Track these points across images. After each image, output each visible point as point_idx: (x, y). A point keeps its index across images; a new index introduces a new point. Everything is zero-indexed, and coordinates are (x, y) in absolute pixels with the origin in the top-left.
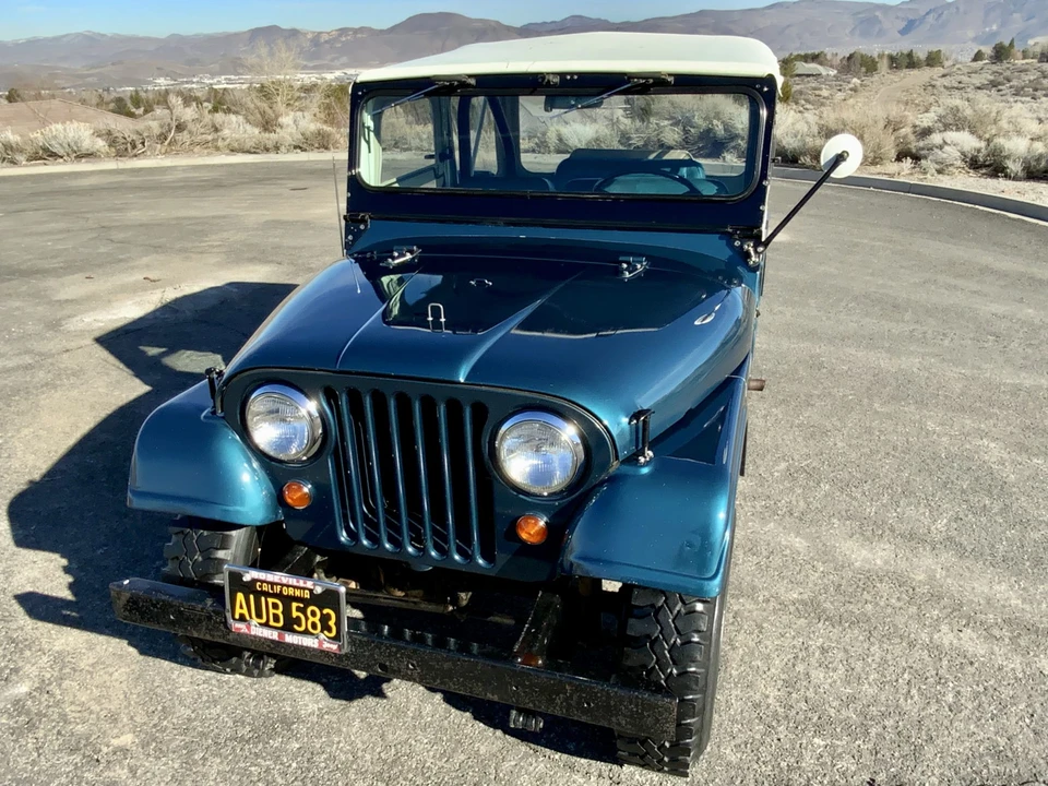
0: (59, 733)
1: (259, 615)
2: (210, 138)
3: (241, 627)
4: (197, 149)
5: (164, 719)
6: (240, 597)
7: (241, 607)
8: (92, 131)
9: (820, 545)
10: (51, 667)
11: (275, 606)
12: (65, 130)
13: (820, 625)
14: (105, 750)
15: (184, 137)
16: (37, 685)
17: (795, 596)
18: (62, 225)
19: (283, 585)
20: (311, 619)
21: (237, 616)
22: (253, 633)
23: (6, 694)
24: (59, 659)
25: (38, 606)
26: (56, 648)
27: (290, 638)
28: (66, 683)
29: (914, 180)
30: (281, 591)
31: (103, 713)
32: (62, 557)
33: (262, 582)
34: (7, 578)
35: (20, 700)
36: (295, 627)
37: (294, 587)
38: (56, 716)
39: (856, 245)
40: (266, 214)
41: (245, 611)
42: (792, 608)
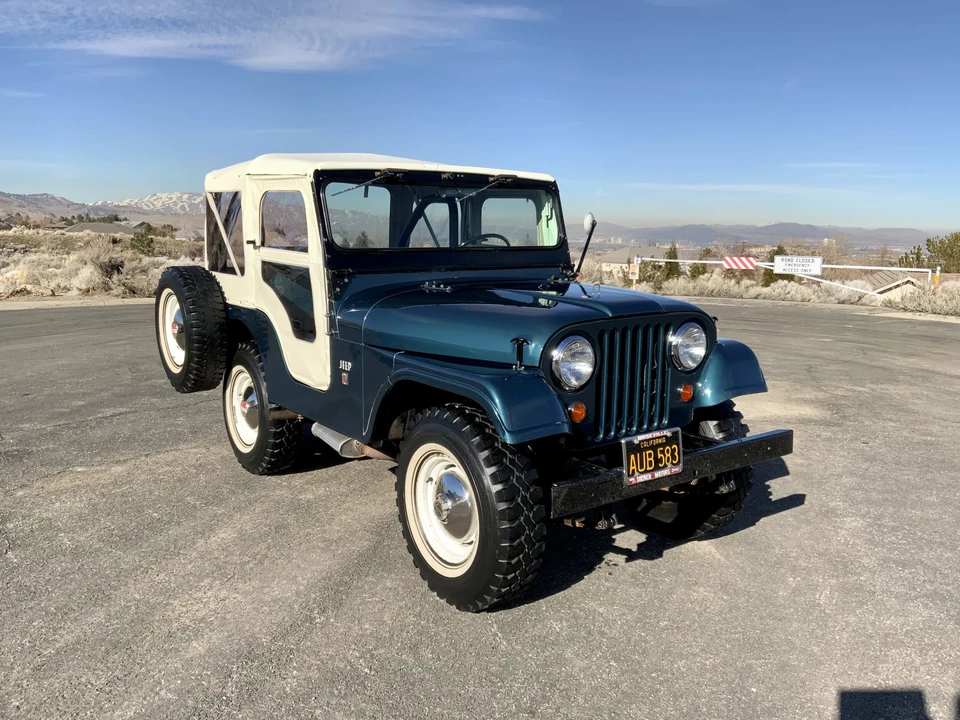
3: (633, 480)
6: (633, 457)
7: (633, 465)
11: (650, 455)
19: (653, 439)
20: (667, 455)
21: (630, 473)
22: (638, 481)
27: (658, 474)
30: (653, 443)
33: (643, 441)
36: (660, 465)
37: (659, 438)
41: (635, 467)
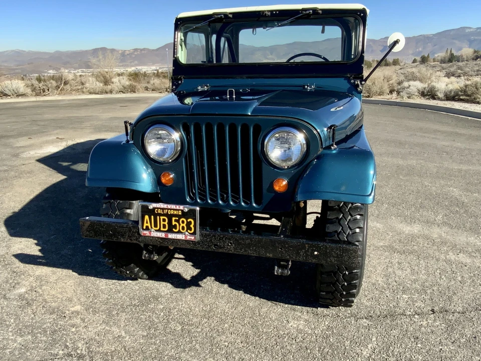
0: (43, 307)
1: (156, 226)
2: (80, 87)
3: (147, 233)
4: (74, 92)
5: (95, 299)
6: (147, 217)
7: (147, 223)
8: (24, 84)
9: (388, 226)
10: (35, 281)
11: (164, 220)
12: (12, 83)
13: (395, 254)
14: (67, 312)
15: (68, 87)
16: (29, 289)
17: (382, 244)
18: (14, 120)
19: (168, 209)
21: (145, 228)
22: (152, 235)
23: (15, 292)
24: (39, 278)
25: (25, 258)
26: (37, 274)
27: (171, 236)
28: (44, 288)
29: (398, 100)
30: (167, 212)
31: (64, 299)
32: (34, 239)
33: (158, 208)
34: (8, 248)
35: (22, 295)
36: (174, 230)
37: (174, 210)
38: (41, 300)
39: (378, 123)
40: (111, 115)
41: (149, 225)
42: (381, 249)
